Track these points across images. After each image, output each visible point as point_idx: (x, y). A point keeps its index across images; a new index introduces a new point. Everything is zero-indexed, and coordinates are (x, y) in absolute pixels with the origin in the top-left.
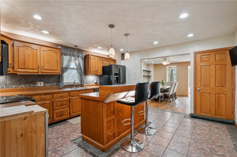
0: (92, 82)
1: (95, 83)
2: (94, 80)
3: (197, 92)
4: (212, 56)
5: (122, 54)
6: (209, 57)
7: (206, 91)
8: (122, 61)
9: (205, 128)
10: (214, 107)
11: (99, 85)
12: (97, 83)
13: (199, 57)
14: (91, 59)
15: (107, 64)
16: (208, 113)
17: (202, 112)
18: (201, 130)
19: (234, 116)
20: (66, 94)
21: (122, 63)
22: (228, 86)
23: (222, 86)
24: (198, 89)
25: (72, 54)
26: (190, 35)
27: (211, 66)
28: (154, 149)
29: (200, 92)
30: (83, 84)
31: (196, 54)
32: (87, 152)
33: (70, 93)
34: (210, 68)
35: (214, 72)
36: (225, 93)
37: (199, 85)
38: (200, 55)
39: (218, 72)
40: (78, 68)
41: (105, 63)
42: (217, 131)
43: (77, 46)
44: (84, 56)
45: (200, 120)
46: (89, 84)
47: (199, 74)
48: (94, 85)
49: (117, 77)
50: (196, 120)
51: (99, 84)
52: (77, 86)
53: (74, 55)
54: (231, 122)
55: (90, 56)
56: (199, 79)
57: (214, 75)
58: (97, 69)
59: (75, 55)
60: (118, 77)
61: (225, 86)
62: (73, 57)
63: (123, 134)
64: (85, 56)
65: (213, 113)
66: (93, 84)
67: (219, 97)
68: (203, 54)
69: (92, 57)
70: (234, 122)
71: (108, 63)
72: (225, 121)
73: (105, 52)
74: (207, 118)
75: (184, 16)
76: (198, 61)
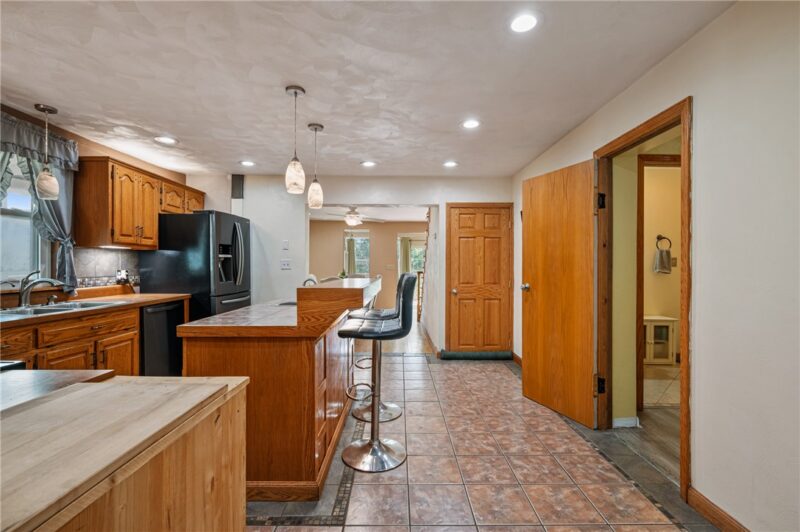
0: (106, 279)
1: (119, 282)
2: (114, 269)
3: (453, 297)
4: (479, 216)
5: (234, 176)
6: (474, 219)
7: (468, 295)
8: (233, 200)
9: (478, 375)
10: (481, 330)
11: (137, 289)
12: (127, 281)
13: (457, 217)
14: (117, 177)
15: (175, 205)
16: (471, 342)
17: (461, 342)
18: (475, 381)
19: (512, 343)
20: (18, 337)
21: (236, 208)
22: (503, 283)
23: (495, 283)
24: (455, 291)
25: (15, 141)
26: (450, 164)
27: (477, 240)
28: (428, 444)
29: (458, 296)
30: (66, 289)
31: (451, 207)
32: (262, 523)
33: (36, 332)
34: (474, 243)
35: (482, 254)
36: (499, 297)
37: (456, 282)
38: (457, 211)
39: (487, 254)
40: (45, 214)
41: (168, 202)
42: (498, 376)
43: (52, 111)
44: (74, 158)
45: (461, 362)
46: (95, 285)
47: (455, 255)
48: (115, 289)
49: (226, 259)
50: (454, 364)
51: (136, 284)
52: (38, 296)
53: (25, 149)
54: (509, 354)
55: (110, 164)
56: (455, 266)
57: (482, 260)
58: (138, 222)
59: (32, 151)
60: (229, 258)
61: (499, 283)
62: (15, 156)
64: (82, 161)
65: (480, 342)
66: (109, 286)
67: (489, 304)
68: (463, 210)
69: (120, 171)
70: (513, 354)
71: (178, 201)
72: (501, 354)
73: (171, 158)
74: (470, 354)
75: (471, 124)
76: (455, 225)
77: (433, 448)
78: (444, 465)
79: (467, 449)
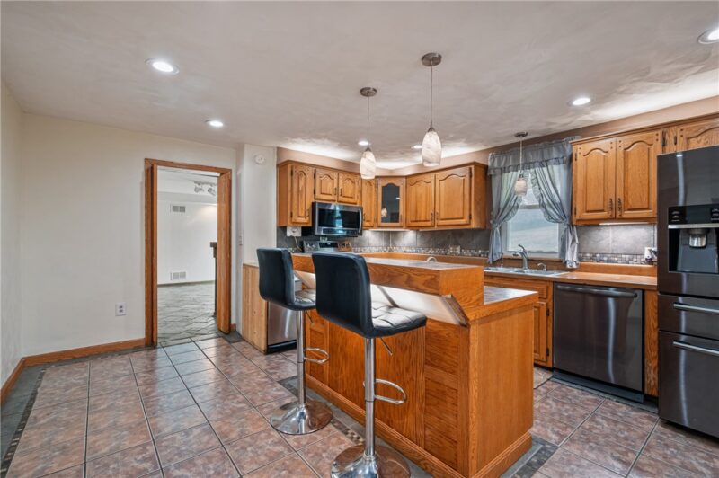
0: (627, 257)
2: (642, 247)
58: (616, 194)
63: (341, 398)
66: (631, 265)
77: (250, 445)
78: (232, 431)
79: (209, 459)
